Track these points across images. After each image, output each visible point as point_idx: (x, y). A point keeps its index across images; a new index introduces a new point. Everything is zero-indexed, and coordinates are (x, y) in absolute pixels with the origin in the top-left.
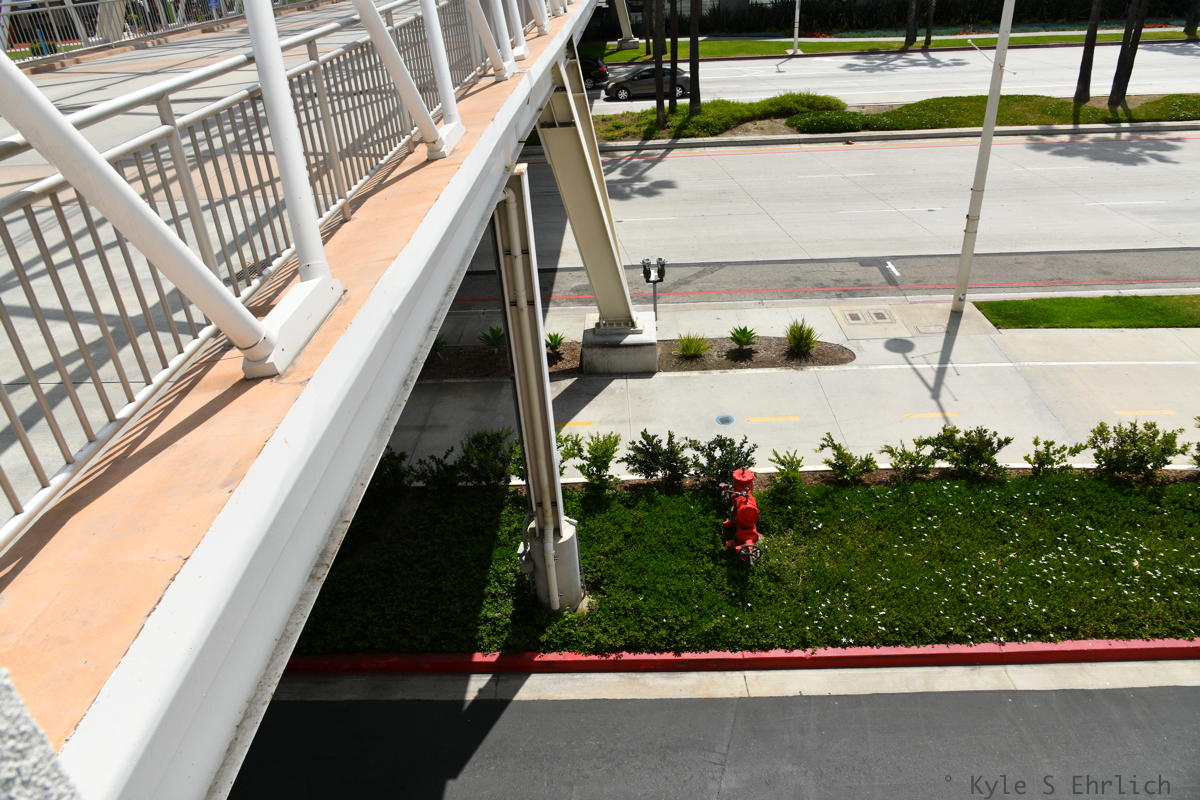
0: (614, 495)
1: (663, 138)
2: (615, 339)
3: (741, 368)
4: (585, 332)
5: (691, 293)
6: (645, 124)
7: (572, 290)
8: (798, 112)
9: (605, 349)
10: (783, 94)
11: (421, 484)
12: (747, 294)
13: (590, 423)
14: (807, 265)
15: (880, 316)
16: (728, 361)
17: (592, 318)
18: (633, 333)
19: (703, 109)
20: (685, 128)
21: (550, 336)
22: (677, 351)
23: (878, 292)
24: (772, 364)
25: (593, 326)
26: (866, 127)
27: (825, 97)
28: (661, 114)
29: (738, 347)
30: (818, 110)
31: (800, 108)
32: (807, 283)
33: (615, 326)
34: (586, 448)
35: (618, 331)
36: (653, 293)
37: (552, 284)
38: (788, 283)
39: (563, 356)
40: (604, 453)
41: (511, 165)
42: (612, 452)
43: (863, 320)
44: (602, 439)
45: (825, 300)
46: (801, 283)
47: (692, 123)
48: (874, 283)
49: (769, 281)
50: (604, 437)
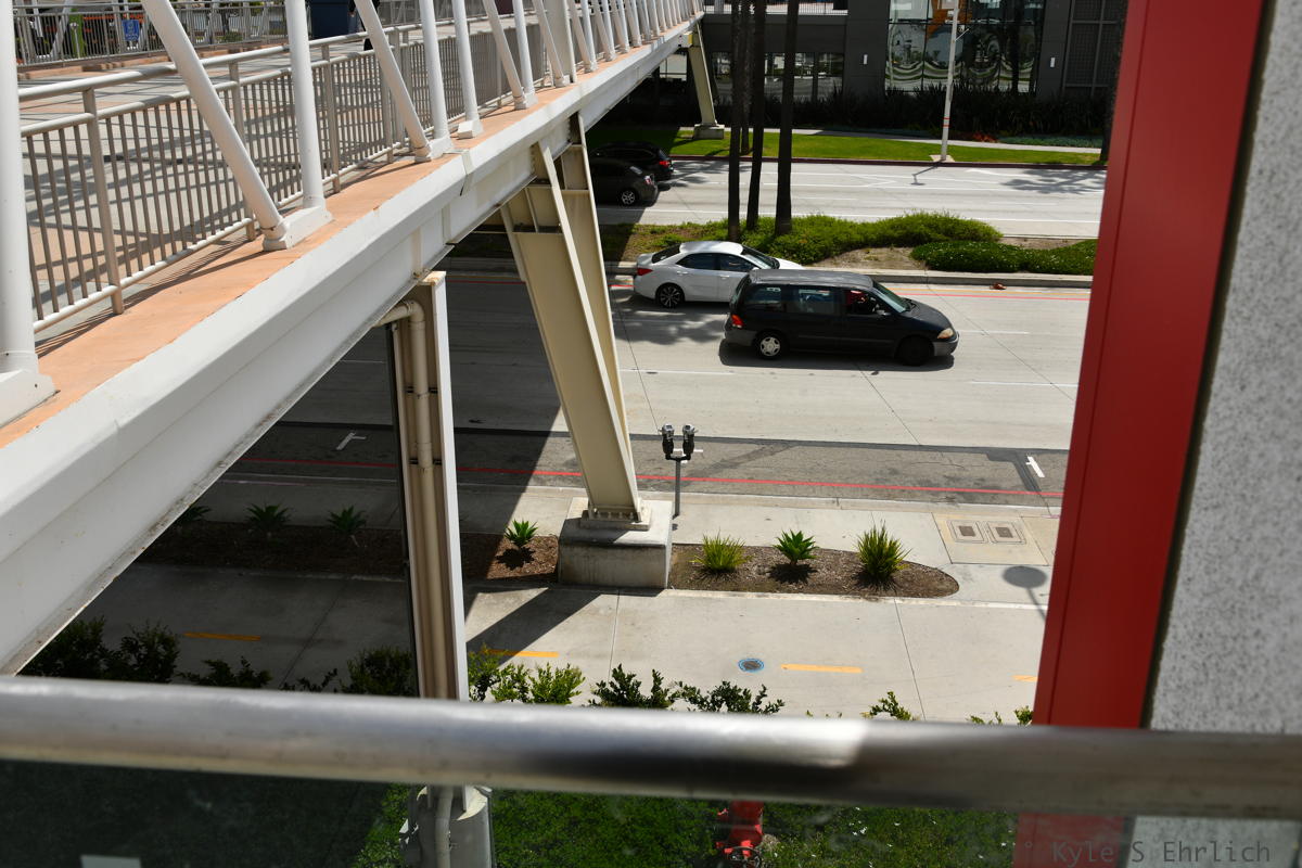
2: (606, 535)
3: (789, 592)
4: (567, 522)
5: (737, 480)
7: (566, 464)
8: (930, 240)
9: (590, 549)
10: (911, 214)
12: (818, 488)
13: (553, 654)
15: (1004, 532)
16: (772, 580)
17: (579, 504)
18: (635, 529)
19: (793, 226)
21: (516, 524)
22: (697, 561)
23: (1008, 498)
24: (835, 589)
25: (578, 515)
26: (1025, 267)
27: (971, 222)
28: (734, 228)
29: (789, 561)
30: (960, 239)
31: (933, 235)
32: (909, 479)
33: (610, 517)
34: (531, 687)
35: (613, 525)
36: (674, 475)
37: (538, 453)
38: (879, 476)
39: (533, 556)
40: (555, 696)
41: (425, 273)
42: (568, 695)
43: (978, 537)
44: (553, 674)
45: (930, 504)
46: (898, 477)
47: (778, 244)
48: (1004, 485)
49: (853, 471)
50: (557, 673)
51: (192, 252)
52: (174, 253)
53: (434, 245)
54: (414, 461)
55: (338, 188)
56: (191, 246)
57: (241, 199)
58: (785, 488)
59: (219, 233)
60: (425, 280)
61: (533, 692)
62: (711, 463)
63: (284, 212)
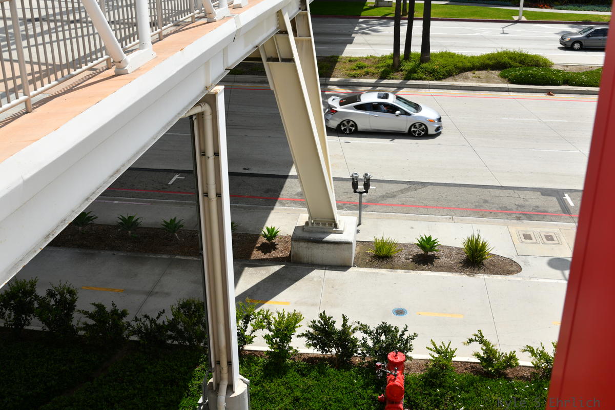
0: (292, 365)
1: (396, 79)
2: (319, 236)
3: (423, 270)
4: (297, 228)
5: (395, 205)
6: (382, 67)
7: (298, 194)
8: (511, 66)
9: (310, 244)
10: (500, 51)
11: (134, 338)
12: (441, 210)
13: (288, 303)
14: (496, 191)
15: (549, 238)
16: (413, 263)
17: (303, 218)
18: (335, 233)
19: (431, 58)
20: (415, 73)
21: (268, 229)
22: (371, 251)
23: (553, 218)
24: (449, 269)
25: (303, 224)
26: (566, 82)
27: (535, 56)
28: (396, 59)
29: (423, 252)
30: (529, 66)
31: (513, 63)
32: (494, 206)
33: (321, 225)
34: (273, 322)
35: (323, 230)
36: (358, 201)
37: (281, 188)
38: (477, 204)
39: (277, 247)
40: (287, 327)
41: (212, 86)
42: (294, 328)
43: (534, 240)
44: (286, 316)
45: (506, 220)
46: (488, 205)
47: (422, 68)
48: (550, 210)
49: (462, 201)
50: (289, 314)
51: (74, 76)
52: (63, 76)
53: (218, 70)
54: (206, 194)
55: (162, 37)
56: (73, 72)
57: (103, 45)
58: (422, 210)
59: (90, 65)
60: (212, 91)
61: (274, 325)
62: (380, 194)
63: (127, 52)
